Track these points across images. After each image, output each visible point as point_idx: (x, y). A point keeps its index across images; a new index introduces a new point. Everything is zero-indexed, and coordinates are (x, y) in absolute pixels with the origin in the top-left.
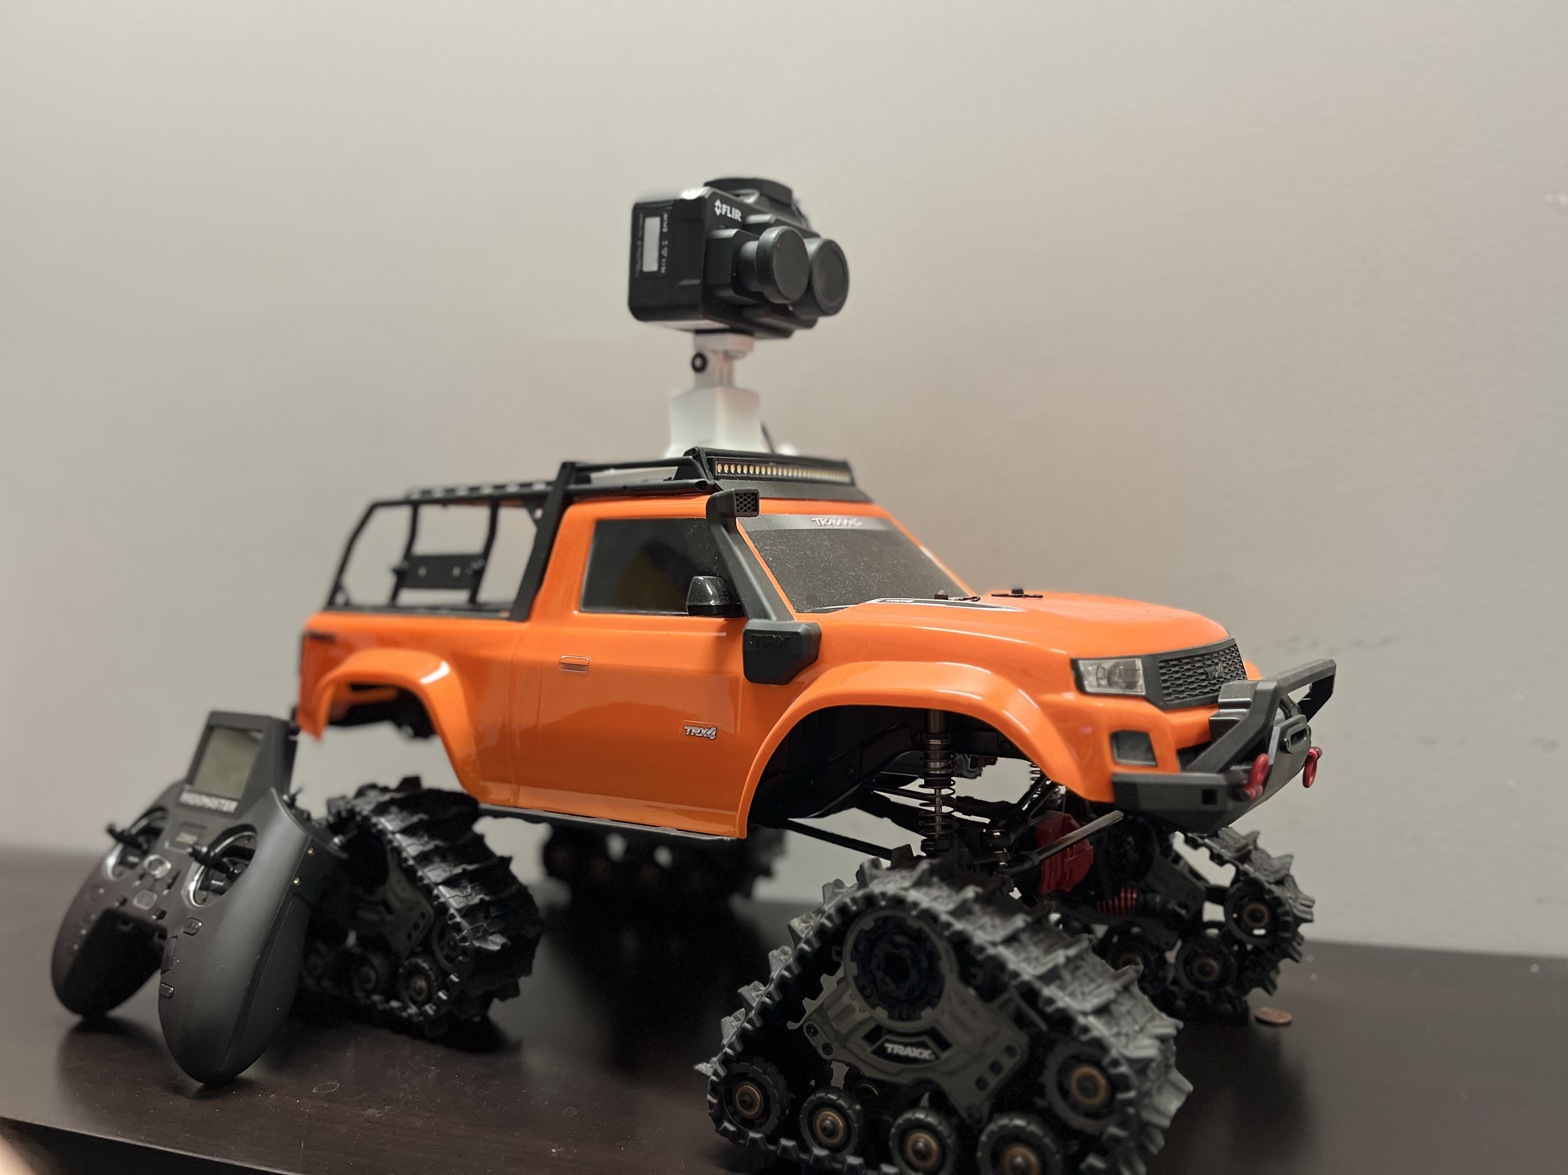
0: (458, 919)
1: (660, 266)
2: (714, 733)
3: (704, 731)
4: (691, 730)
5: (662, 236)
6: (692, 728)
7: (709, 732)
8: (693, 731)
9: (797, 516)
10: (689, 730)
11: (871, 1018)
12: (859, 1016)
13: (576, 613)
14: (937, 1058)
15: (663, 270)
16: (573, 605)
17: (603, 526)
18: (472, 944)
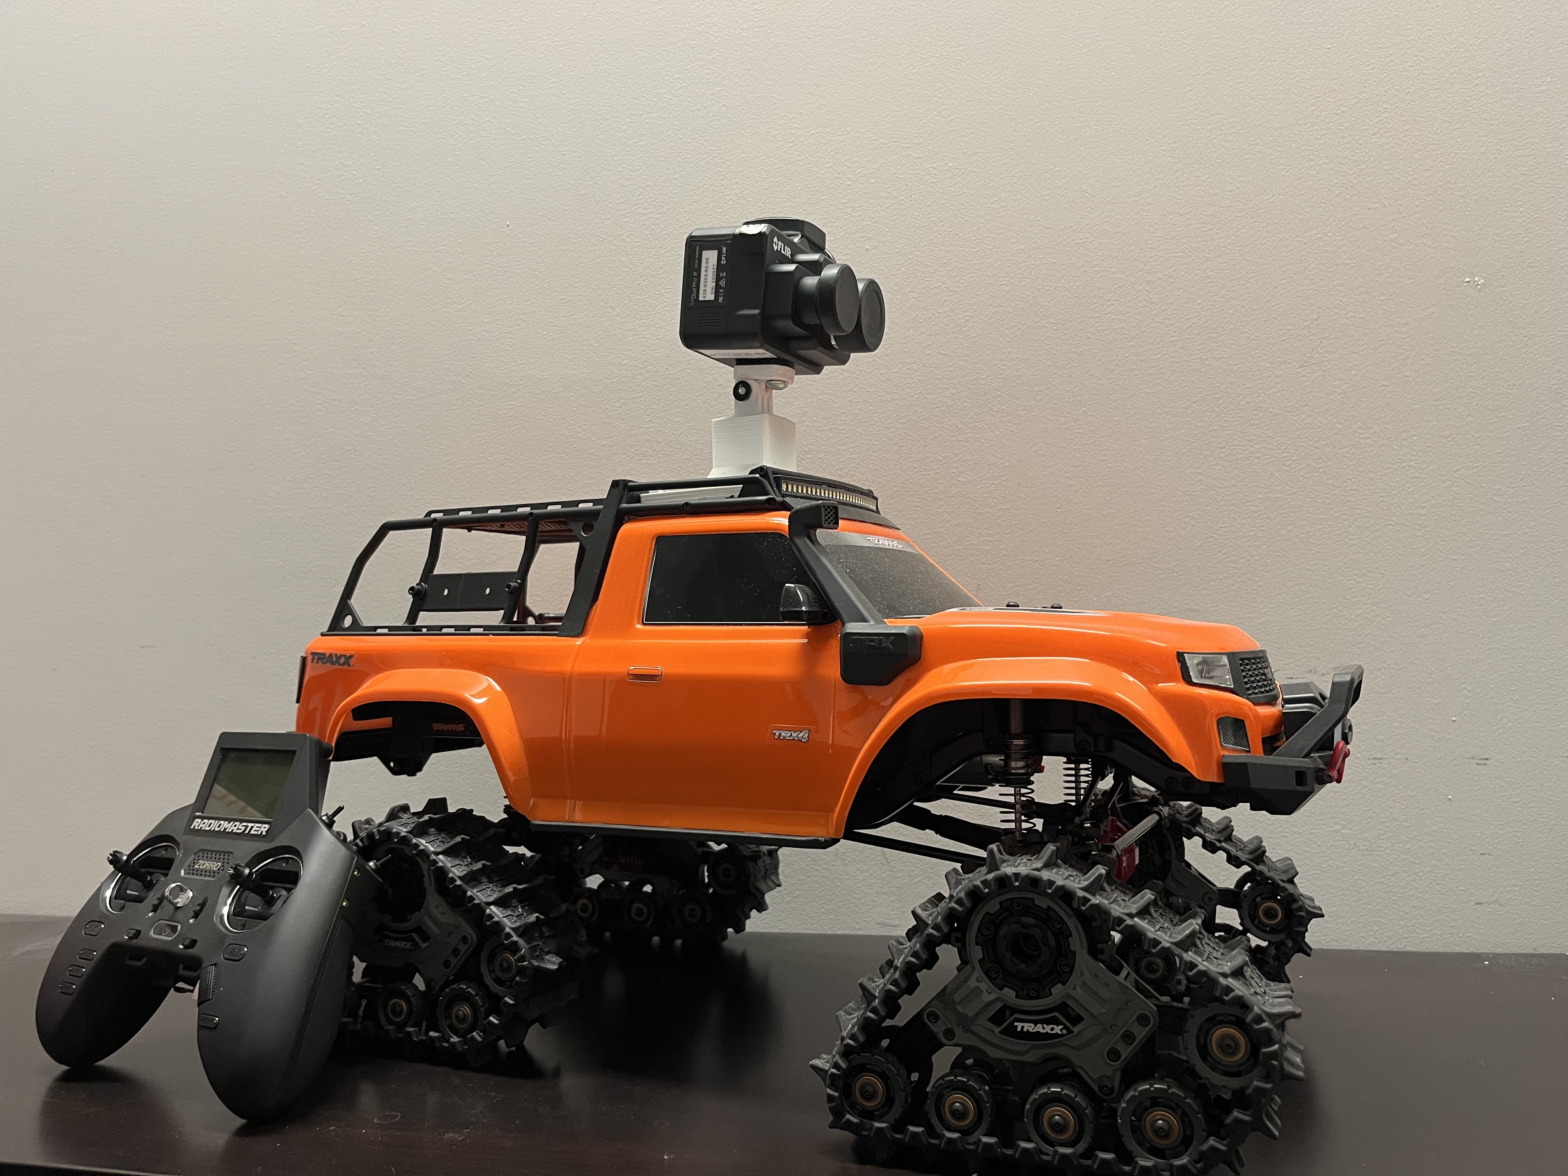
0: (515, 938)
1: (717, 296)
2: (807, 735)
3: (794, 735)
4: (780, 734)
5: (719, 267)
6: (780, 732)
7: (801, 735)
8: (783, 734)
9: (856, 535)
10: (777, 734)
11: (999, 999)
12: (987, 998)
13: (639, 626)
14: (1070, 1032)
15: (721, 299)
16: (636, 620)
17: (663, 541)
18: (530, 963)
